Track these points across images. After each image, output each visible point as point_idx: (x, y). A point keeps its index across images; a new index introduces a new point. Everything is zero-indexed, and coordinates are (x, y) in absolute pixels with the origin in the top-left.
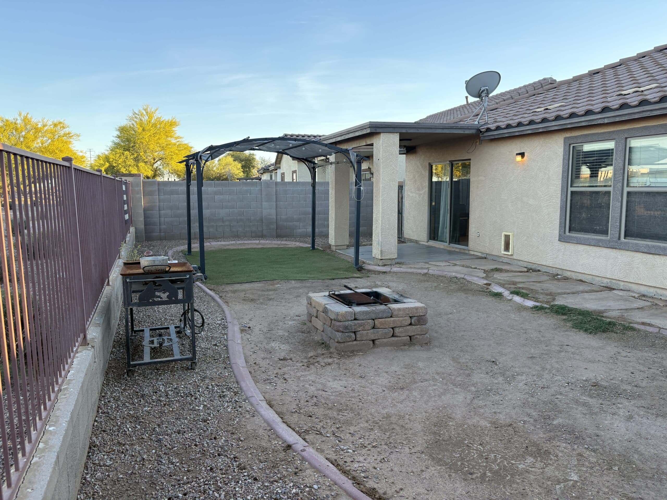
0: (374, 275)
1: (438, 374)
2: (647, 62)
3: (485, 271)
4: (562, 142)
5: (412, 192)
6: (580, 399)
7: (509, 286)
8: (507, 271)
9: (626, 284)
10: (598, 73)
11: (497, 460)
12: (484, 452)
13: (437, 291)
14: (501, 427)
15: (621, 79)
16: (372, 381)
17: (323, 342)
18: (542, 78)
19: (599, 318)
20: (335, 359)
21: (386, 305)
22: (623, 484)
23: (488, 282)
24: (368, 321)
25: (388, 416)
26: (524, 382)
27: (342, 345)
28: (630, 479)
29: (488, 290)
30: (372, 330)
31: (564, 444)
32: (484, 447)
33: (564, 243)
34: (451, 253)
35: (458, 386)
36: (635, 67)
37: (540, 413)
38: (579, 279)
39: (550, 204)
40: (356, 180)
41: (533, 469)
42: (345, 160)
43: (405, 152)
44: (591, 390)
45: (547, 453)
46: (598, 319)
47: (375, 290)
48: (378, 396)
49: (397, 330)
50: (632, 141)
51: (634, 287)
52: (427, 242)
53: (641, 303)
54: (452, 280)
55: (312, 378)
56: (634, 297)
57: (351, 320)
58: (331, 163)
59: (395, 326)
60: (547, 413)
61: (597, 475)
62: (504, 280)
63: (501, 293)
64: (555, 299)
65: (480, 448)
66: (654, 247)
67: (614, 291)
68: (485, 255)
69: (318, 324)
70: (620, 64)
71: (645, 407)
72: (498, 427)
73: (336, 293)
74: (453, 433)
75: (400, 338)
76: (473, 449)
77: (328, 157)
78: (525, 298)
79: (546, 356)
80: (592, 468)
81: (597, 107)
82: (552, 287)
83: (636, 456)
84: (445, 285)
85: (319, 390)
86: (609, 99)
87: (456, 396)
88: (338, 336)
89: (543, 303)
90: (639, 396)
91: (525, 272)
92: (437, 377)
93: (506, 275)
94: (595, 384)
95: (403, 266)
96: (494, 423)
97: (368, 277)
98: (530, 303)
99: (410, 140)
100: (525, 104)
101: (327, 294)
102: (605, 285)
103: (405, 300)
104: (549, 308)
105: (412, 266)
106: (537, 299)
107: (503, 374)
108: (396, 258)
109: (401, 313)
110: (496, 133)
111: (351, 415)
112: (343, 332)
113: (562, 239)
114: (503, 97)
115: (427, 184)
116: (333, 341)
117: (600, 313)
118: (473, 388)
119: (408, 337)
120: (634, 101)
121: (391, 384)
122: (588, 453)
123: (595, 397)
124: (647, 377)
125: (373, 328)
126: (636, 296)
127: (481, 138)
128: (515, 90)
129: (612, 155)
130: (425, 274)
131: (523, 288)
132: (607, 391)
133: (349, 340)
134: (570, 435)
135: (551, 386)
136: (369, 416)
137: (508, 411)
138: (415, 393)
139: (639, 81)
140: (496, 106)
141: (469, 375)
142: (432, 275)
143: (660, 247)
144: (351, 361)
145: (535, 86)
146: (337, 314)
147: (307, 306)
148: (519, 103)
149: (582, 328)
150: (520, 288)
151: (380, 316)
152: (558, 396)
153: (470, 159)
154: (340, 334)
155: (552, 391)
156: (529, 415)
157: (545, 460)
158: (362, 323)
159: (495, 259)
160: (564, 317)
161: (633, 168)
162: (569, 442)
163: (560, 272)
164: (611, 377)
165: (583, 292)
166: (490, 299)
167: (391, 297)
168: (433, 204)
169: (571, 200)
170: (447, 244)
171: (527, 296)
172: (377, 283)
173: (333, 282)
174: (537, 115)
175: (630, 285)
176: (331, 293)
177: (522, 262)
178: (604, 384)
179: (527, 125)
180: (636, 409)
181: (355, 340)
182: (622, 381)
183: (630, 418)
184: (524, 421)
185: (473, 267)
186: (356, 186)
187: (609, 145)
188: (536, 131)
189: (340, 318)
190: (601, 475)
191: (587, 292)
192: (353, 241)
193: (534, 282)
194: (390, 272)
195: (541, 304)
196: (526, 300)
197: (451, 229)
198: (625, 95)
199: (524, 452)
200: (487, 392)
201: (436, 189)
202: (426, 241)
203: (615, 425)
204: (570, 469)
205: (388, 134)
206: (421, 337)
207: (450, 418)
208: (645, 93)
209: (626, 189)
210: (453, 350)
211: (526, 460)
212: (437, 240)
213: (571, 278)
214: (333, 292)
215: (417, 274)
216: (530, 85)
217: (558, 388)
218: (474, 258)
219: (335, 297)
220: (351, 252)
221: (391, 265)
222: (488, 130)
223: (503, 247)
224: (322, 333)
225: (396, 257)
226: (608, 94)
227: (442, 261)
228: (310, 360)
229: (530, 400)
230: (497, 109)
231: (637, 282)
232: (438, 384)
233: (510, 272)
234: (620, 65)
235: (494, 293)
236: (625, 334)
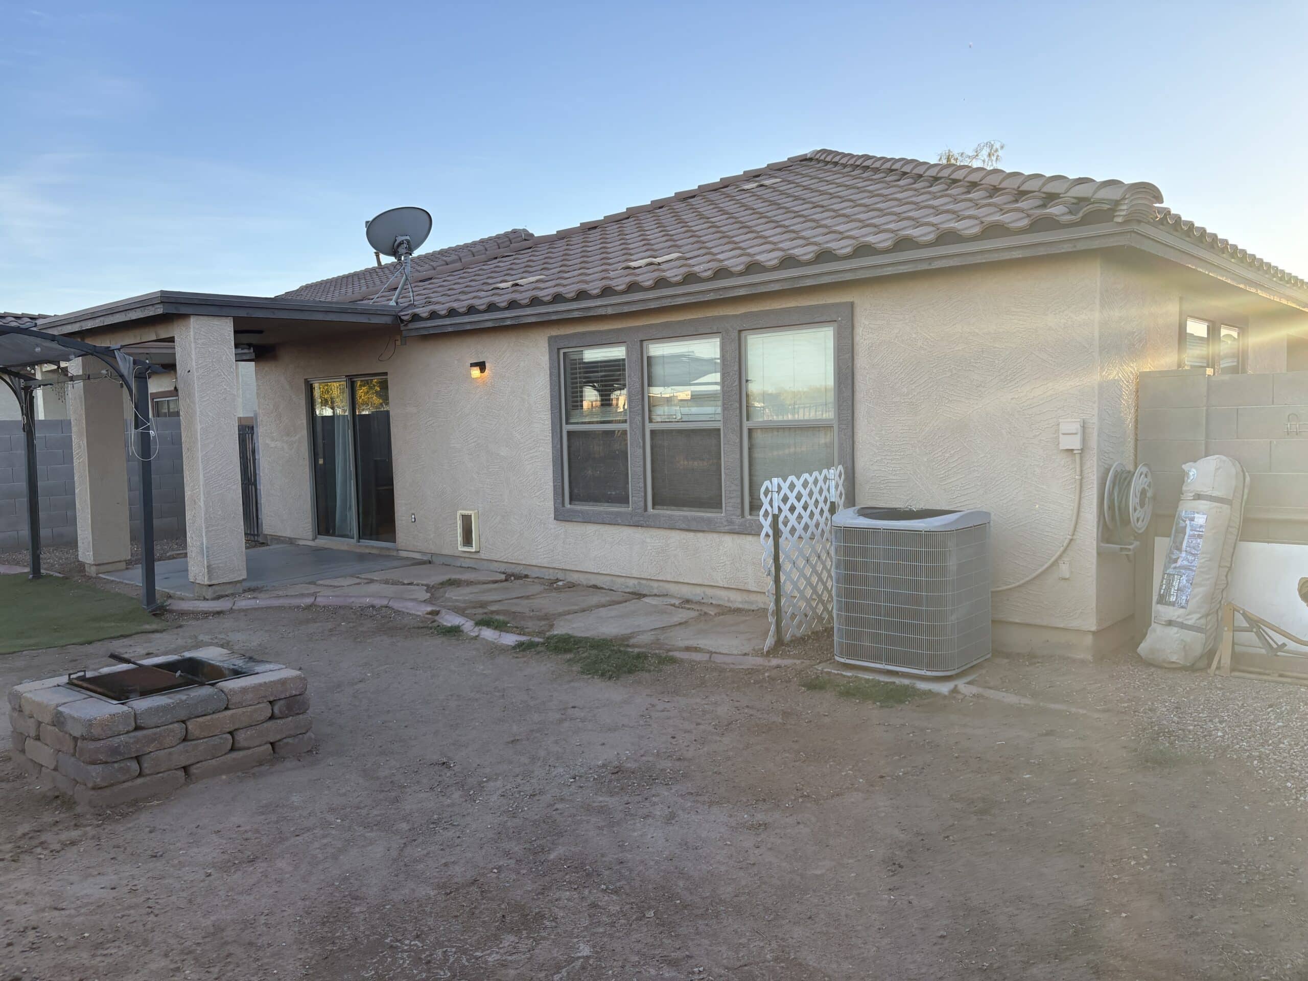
0: (193, 623)
1: (332, 810)
2: (664, 215)
3: (429, 588)
4: (547, 345)
5: (273, 440)
6: (594, 802)
7: (473, 611)
8: (469, 583)
9: (661, 584)
10: (595, 228)
11: (448, 960)
12: (424, 951)
13: (334, 639)
14: (457, 889)
15: (629, 241)
16: (181, 859)
17: (57, 794)
18: (510, 230)
19: (622, 649)
20: (88, 828)
21: (213, 685)
22: (661, 940)
23: (434, 609)
24: (171, 726)
25: (218, 929)
26: (500, 792)
27: (108, 792)
28: (673, 927)
29: (435, 624)
30: (181, 746)
31: (568, 893)
32: (423, 941)
33: (563, 524)
34: (362, 557)
35: (375, 828)
36: (649, 224)
37: (527, 846)
38: (591, 583)
39: (536, 454)
40: (136, 416)
41: (514, 957)
42: (104, 372)
43: (253, 356)
44: (610, 781)
45: (540, 916)
46: (620, 651)
47: (187, 655)
48: (195, 889)
49: (241, 736)
50: (651, 346)
51: (673, 588)
52: (313, 540)
53: (682, 615)
54: (364, 612)
55: (27, 884)
56: (674, 605)
57: (128, 732)
58: (72, 379)
59: (236, 727)
60: (538, 842)
61: (621, 934)
62: (465, 602)
63: (458, 627)
64: (553, 625)
65: (415, 945)
66: (695, 519)
67: (646, 600)
68: (429, 556)
69: (43, 754)
70: (627, 216)
71: (692, 794)
72: (451, 892)
73: (89, 674)
74: (362, 928)
75: (250, 752)
76: (403, 951)
77: (63, 364)
78: (501, 631)
79: (538, 735)
80: (612, 925)
81: (594, 288)
82: (548, 603)
83: (681, 883)
84: (351, 625)
85: (43, 910)
86: (612, 274)
87: (370, 848)
88: (94, 774)
89: (533, 636)
90: (685, 776)
91: (501, 581)
92: (330, 817)
93: (467, 590)
94: (616, 770)
95: (262, 595)
96: (443, 886)
97: (181, 626)
98: (510, 639)
99: (261, 332)
100: (480, 272)
101: (65, 679)
102: (631, 590)
103: (258, 668)
104: (543, 644)
105: (280, 593)
106: (522, 628)
107: (461, 785)
108: (244, 580)
109: (249, 696)
110: (430, 324)
111: (127, 949)
112: (106, 763)
113: (561, 516)
114: (445, 258)
115: (305, 422)
116: (83, 787)
117: (624, 640)
118: (404, 826)
119: (270, 746)
120: (646, 279)
121: (226, 857)
122: (606, 898)
123: (618, 793)
124: (695, 740)
125: (185, 740)
126: (677, 602)
127: (404, 333)
128: (466, 246)
129: (624, 370)
130: (309, 607)
131: (497, 612)
132: (636, 778)
133: (124, 778)
134: (577, 873)
135: (547, 788)
136: (172, 941)
137: (469, 855)
138: (281, 864)
139: (655, 247)
140: (431, 273)
141: (396, 800)
142: (324, 607)
143: (702, 518)
144: (130, 825)
145: (499, 241)
146: (90, 724)
147: (11, 717)
148: (470, 270)
149: (597, 671)
150: (492, 612)
151: (200, 710)
152: (557, 806)
153: (386, 374)
154: (99, 768)
155: (547, 798)
156: (507, 854)
157: (535, 933)
158: (155, 734)
159: (448, 561)
160: (568, 656)
161: (657, 391)
162: (576, 887)
163: (560, 575)
164: (642, 752)
165: (598, 606)
166: (439, 641)
167: (226, 665)
168: (321, 461)
169: (569, 447)
170: (354, 541)
171: (506, 626)
172: (201, 637)
173: (89, 649)
174: (501, 295)
175: (667, 586)
176: (72, 676)
177: (496, 564)
178: (631, 765)
179: (485, 311)
180: (680, 800)
181: (140, 775)
182: (658, 754)
183: (671, 818)
184: (500, 868)
185: (406, 582)
186: (136, 428)
187: (617, 352)
188: (502, 324)
189: (96, 732)
190: (628, 934)
191: (604, 606)
192: (140, 549)
193: (518, 598)
194: (231, 611)
195: (528, 638)
196: (503, 634)
197: (361, 511)
198: (635, 268)
199: (498, 929)
200: (432, 826)
201: (323, 430)
202: (311, 537)
203: (649, 836)
204: (576, 937)
205: (206, 318)
206: (297, 740)
207: (356, 898)
208: (663, 267)
209: (649, 427)
210: (364, 755)
211: (501, 942)
212: (333, 535)
213: (579, 585)
214: (81, 674)
215: (291, 608)
216: (490, 239)
217: (557, 790)
218: (409, 563)
219: (85, 685)
220: (136, 576)
221: (233, 595)
222: (416, 317)
223: (460, 539)
224: (55, 773)
225: (245, 576)
226: (610, 264)
227: (344, 576)
228: (21, 843)
229: (509, 824)
230: (431, 279)
231: (676, 580)
232: (334, 832)
233: (476, 584)
234: (628, 218)
235: (445, 627)
236: (661, 671)
